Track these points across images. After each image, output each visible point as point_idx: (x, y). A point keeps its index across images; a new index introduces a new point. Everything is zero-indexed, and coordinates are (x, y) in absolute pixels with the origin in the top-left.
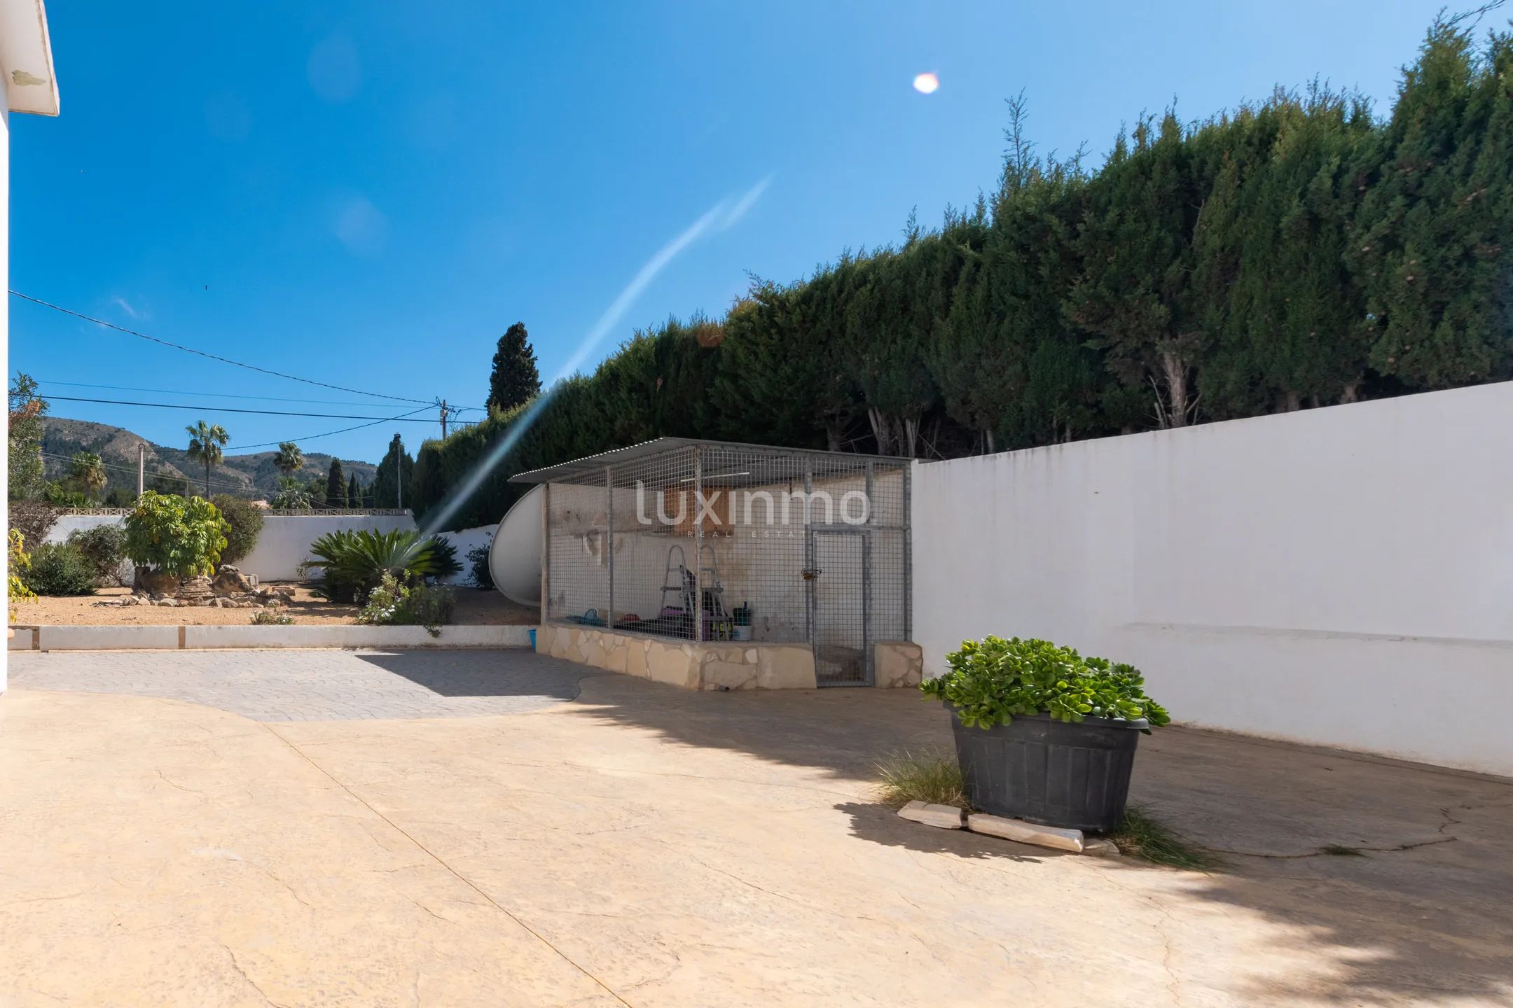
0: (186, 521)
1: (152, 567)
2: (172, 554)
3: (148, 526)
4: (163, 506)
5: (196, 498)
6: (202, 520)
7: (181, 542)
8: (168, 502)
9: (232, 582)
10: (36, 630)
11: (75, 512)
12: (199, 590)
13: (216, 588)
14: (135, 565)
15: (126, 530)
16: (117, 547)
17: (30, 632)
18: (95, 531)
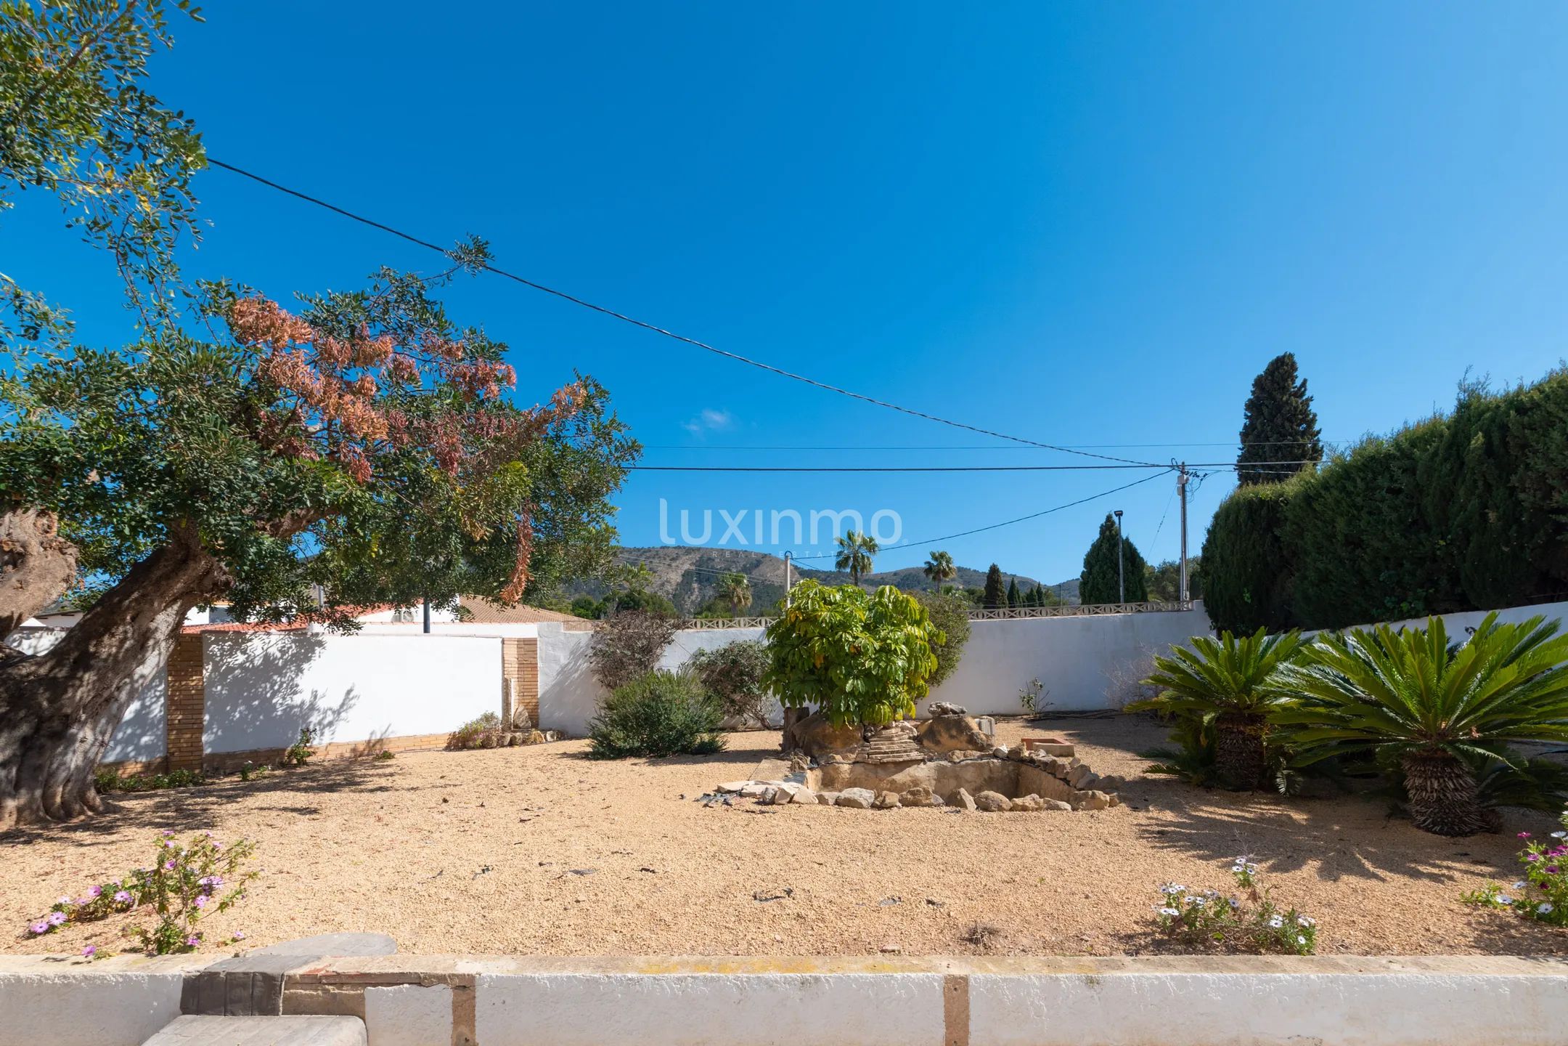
0: (869, 628)
1: (812, 706)
2: (848, 687)
3: (805, 640)
4: (831, 604)
5: (887, 588)
6: (897, 626)
7: (863, 665)
8: (838, 597)
9: (954, 733)
10: (464, 986)
11: (699, 625)
12: (896, 748)
13: (926, 743)
14: (784, 704)
15: (769, 647)
16: (758, 672)
17: (444, 995)
18: (726, 651)
